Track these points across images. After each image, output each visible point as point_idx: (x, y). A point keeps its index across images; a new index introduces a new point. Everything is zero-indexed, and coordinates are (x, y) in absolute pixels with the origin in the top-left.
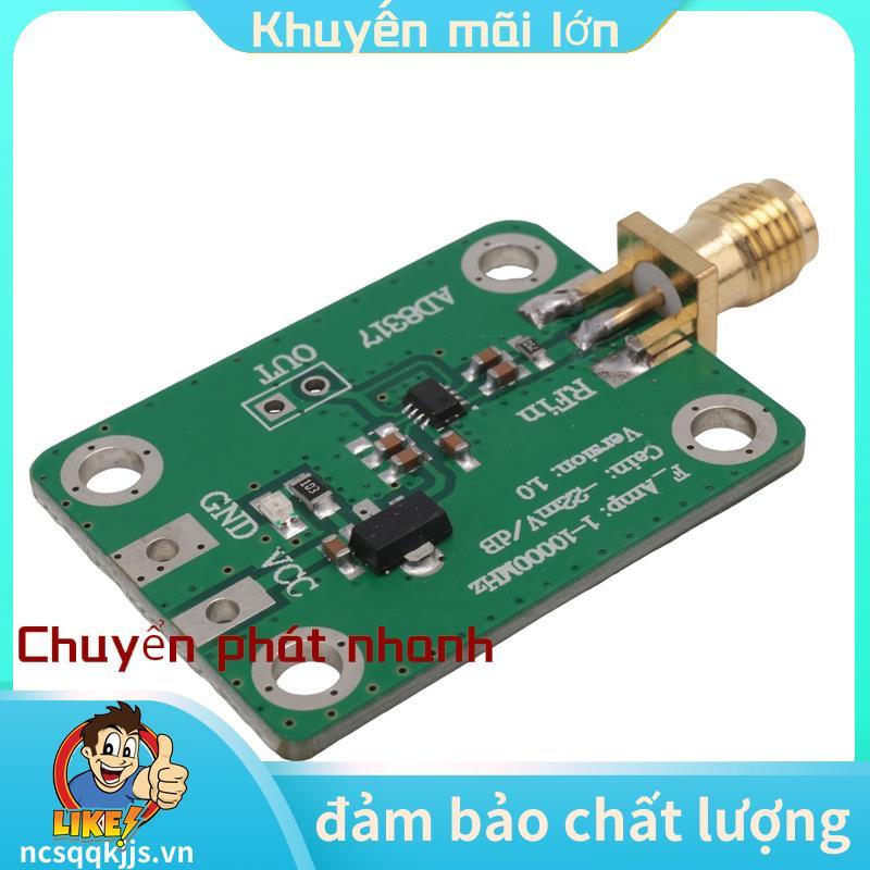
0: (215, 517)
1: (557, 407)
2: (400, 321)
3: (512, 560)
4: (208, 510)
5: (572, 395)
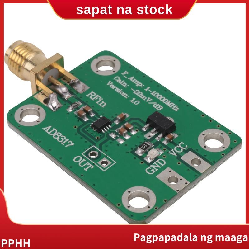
0: (157, 170)
1: (99, 99)
2: (60, 137)
3: (164, 103)
4: (154, 172)
5: (93, 96)
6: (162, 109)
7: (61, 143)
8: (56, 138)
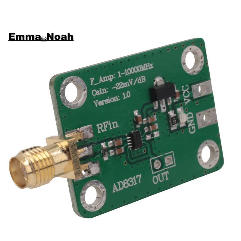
0: (194, 124)
1: (108, 124)
2: (129, 182)
3: (141, 71)
4: (194, 127)
5: (103, 127)
6: (146, 78)
7: (135, 184)
8: (128, 186)
